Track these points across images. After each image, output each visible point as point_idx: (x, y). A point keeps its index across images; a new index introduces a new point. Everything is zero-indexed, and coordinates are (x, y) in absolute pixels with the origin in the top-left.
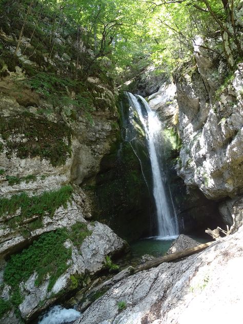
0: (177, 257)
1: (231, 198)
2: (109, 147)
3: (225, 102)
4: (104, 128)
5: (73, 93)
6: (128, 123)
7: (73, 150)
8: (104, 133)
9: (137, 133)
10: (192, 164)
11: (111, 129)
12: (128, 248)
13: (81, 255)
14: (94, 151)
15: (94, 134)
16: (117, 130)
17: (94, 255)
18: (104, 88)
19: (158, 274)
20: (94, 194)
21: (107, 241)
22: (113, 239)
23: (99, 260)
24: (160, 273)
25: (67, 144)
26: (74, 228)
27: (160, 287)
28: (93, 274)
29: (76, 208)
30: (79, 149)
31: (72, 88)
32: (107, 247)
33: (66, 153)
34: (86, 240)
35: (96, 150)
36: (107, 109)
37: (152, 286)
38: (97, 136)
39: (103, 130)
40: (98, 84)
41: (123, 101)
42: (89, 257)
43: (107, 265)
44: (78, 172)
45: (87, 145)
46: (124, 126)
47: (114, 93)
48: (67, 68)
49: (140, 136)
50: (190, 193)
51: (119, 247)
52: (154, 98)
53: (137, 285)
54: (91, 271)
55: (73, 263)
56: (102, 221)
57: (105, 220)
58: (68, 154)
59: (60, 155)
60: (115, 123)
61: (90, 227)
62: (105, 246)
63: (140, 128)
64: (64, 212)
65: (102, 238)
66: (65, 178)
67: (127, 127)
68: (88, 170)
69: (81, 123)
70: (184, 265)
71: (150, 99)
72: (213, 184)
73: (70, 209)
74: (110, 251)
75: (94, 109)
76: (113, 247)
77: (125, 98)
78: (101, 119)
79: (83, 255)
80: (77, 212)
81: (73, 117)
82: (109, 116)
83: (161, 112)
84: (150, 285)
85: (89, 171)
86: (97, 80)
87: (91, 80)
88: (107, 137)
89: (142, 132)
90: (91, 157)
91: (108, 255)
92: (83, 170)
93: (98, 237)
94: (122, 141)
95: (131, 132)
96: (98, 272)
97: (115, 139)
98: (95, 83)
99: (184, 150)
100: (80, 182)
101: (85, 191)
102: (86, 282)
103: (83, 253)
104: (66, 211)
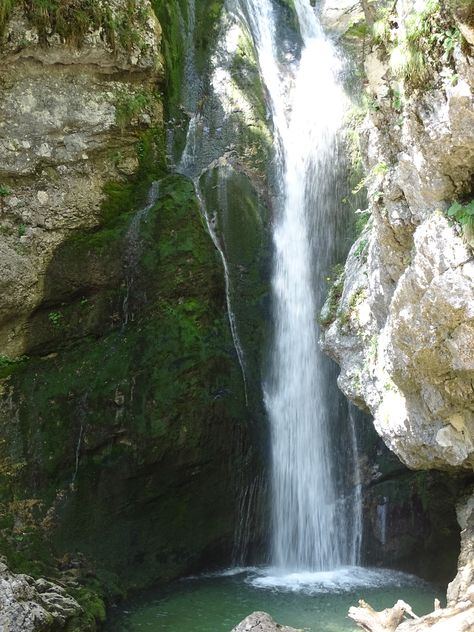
2: (97, 197)
4: (81, 116)
8: (80, 141)
11: (111, 120)
14: (18, 220)
15: (27, 145)
16: (145, 126)
35: (26, 214)
36: (94, 36)
38: (45, 151)
39: (73, 126)
60: (138, 92)
75: (31, 36)
78: (70, 79)
88: (95, 155)
94: (162, 170)
95: (212, 130)
97: (131, 165)
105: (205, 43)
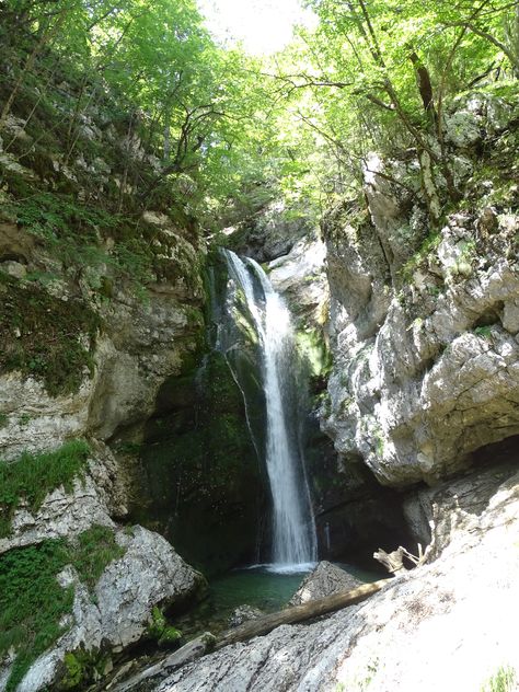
0: (311, 612)
1: (429, 484)
2: (180, 361)
3: (422, 287)
4: (172, 319)
5: (110, 242)
6: (224, 312)
7: (99, 362)
8: (171, 331)
9: (241, 335)
10: (353, 407)
11: (185, 322)
12: (204, 589)
13: (96, 604)
14: (146, 368)
15: (148, 331)
16: (198, 326)
17: (126, 605)
18: (177, 237)
19: (268, 651)
20: (138, 464)
21: (159, 572)
22: (172, 567)
23: (136, 618)
24: (273, 651)
25: (87, 349)
26: (84, 540)
27: (272, 683)
28: (119, 650)
29: (94, 493)
30: (112, 361)
31: (108, 231)
32: (159, 585)
33: (82, 369)
34: (111, 568)
35: (150, 366)
36: (180, 281)
37: (253, 680)
38: (156, 335)
39: (168, 324)
40: (164, 227)
41: (217, 267)
42: (115, 609)
43: (155, 629)
44: (105, 411)
45: (132, 353)
46: (215, 318)
47: (197, 250)
48: (102, 189)
49: (248, 343)
50: (346, 470)
51: (185, 587)
52: (280, 265)
53: (219, 677)
54: (116, 643)
55: (75, 623)
56: (151, 524)
57: (157, 523)
58: (87, 371)
59: (68, 372)
60: (195, 310)
61: (121, 538)
62: (153, 584)
63: (247, 325)
64: (64, 502)
65: (147, 564)
66: (74, 424)
67: (221, 322)
68: (130, 407)
69: (122, 306)
70: (327, 631)
71: (273, 268)
72: (394, 452)
73: (79, 493)
74: (162, 596)
75: (154, 277)
76: (171, 587)
77: (219, 262)
78: (167, 300)
79: (101, 605)
80: (96, 503)
81: (105, 291)
82: (183, 295)
83: (293, 296)
84: (248, 679)
85: (129, 412)
86: (164, 219)
87: (150, 217)
88: (177, 339)
89: (253, 334)
90: (137, 379)
91: (159, 604)
92: (118, 407)
93: (138, 563)
94: (208, 351)
95: (229, 332)
96: (131, 645)
97: (193, 345)
98: (159, 226)
99: (336, 378)
100: (107, 433)
101: (117, 456)
102: (100, 671)
103: (100, 599)
104: (70, 500)
105: (221, 291)
